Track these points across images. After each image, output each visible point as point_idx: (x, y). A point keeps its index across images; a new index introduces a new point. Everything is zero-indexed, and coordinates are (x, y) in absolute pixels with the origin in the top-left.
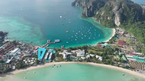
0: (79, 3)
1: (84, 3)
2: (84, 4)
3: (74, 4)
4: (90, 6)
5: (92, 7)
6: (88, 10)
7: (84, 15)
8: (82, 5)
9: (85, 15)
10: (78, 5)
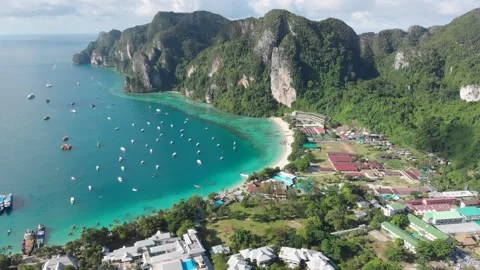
0: (104, 53)
1: (125, 51)
2: (125, 54)
3: (83, 60)
4: (156, 50)
5: (163, 54)
6: (150, 63)
7: (136, 84)
8: (117, 61)
9: (140, 84)
10: (99, 62)
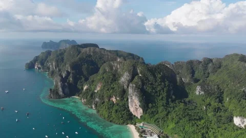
0: (42, 64)
1: (52, 65)
3: (30, 66)
4: (68, 72)
5: (71, 75)
6: (63, 80)
7: (54, 92)
8: (49, 68)
9: (57, 93)
10: (39, 68)
